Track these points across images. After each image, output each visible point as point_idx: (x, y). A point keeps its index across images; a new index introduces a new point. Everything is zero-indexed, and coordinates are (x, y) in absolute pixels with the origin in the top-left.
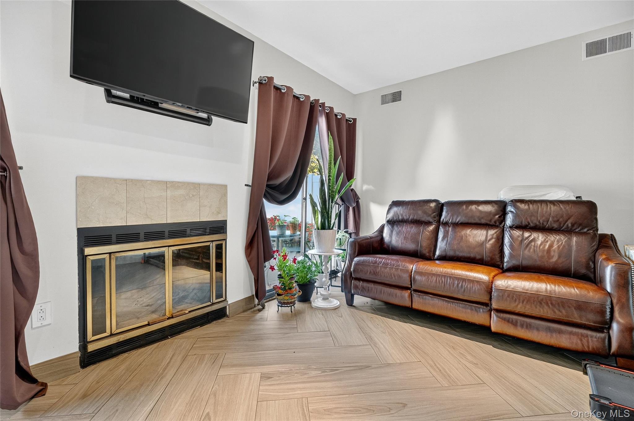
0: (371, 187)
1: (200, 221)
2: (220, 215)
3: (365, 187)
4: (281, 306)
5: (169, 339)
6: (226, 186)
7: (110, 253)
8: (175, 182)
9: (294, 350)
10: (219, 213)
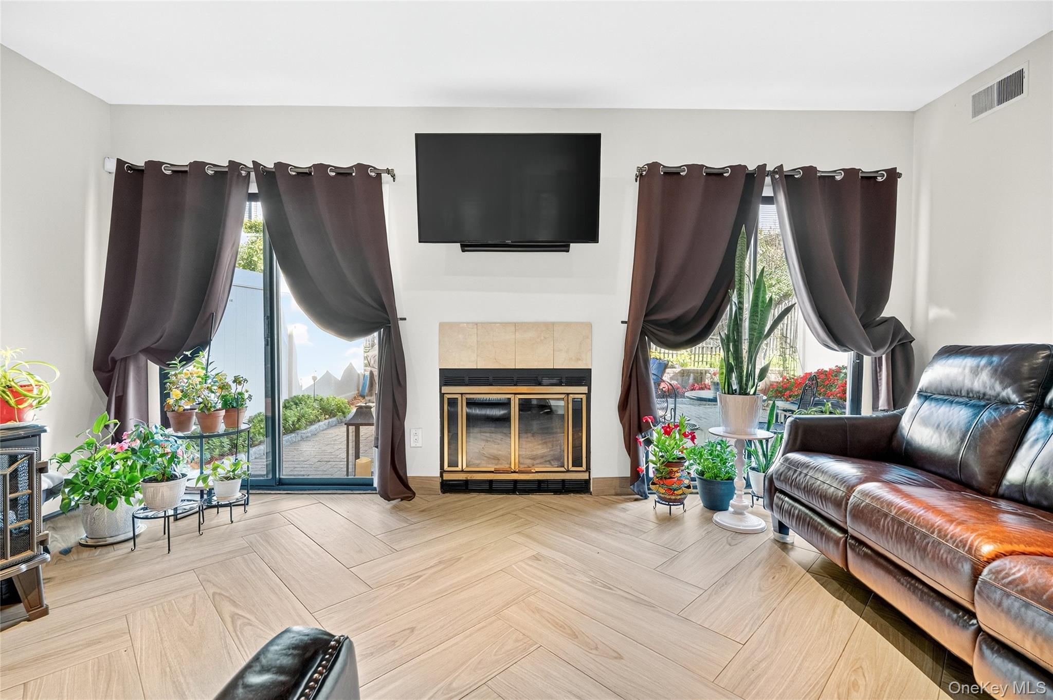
0: (945, 312)
1: (553, 369)
2: (580, 362)
3: (934, 313)
4: (659, 502)
5: (517, 496)
6: (589, 326)
7: (462, 394)
8: (525, 323)
9: (599, 550)
10: (578, 359)
